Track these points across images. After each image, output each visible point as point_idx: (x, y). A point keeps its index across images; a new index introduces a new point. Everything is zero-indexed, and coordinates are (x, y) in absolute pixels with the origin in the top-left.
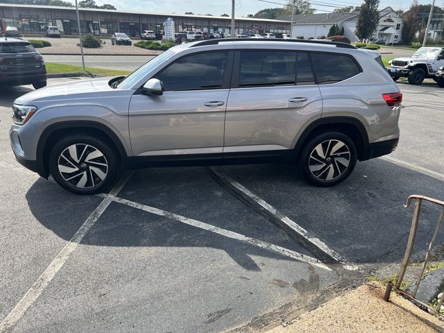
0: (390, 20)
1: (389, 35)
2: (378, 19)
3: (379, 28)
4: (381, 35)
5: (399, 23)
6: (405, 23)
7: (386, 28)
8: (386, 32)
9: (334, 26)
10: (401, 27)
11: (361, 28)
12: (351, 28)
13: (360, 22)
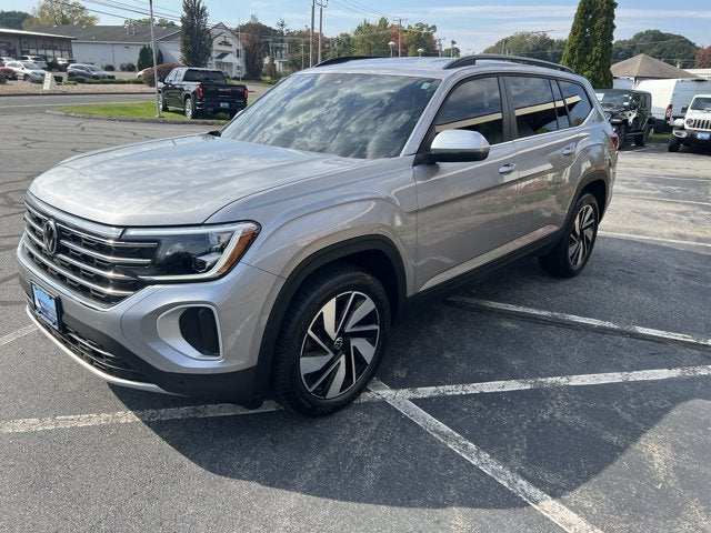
0: (226, 44)
1: (229, 65)
2: (211, 41)
3: (214, 54)
4: (219, 64)
5: (239, 48)
6: (246, 49)
7: (224, 55)
8: (225, 60)
9: (145, 47)
10: (243, 53)
11: (189, 52)
12: (172, 53)
13: (185, 43)
